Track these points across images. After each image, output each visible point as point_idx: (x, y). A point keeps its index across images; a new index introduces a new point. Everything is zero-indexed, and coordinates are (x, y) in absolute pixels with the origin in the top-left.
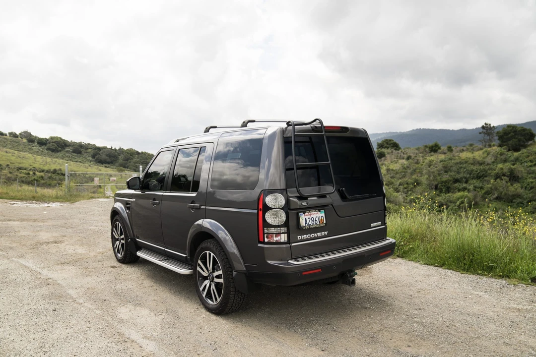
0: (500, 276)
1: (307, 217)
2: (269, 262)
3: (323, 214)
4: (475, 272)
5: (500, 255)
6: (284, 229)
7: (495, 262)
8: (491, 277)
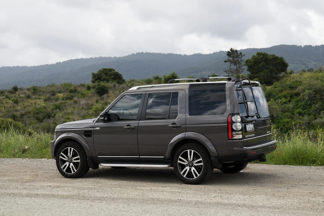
0: (320, 164)
1: (248, 126)
2: (235, 148)
3: (253, 126)
4: (305, 165)
5: (318, 153)
6: (240, 132)
7: (316, 158)
8: (315, 166)
